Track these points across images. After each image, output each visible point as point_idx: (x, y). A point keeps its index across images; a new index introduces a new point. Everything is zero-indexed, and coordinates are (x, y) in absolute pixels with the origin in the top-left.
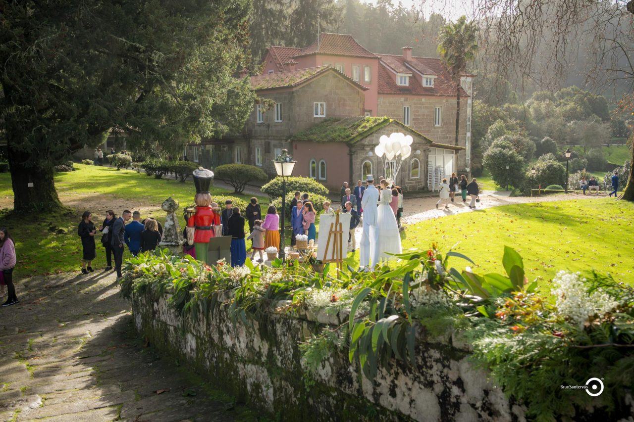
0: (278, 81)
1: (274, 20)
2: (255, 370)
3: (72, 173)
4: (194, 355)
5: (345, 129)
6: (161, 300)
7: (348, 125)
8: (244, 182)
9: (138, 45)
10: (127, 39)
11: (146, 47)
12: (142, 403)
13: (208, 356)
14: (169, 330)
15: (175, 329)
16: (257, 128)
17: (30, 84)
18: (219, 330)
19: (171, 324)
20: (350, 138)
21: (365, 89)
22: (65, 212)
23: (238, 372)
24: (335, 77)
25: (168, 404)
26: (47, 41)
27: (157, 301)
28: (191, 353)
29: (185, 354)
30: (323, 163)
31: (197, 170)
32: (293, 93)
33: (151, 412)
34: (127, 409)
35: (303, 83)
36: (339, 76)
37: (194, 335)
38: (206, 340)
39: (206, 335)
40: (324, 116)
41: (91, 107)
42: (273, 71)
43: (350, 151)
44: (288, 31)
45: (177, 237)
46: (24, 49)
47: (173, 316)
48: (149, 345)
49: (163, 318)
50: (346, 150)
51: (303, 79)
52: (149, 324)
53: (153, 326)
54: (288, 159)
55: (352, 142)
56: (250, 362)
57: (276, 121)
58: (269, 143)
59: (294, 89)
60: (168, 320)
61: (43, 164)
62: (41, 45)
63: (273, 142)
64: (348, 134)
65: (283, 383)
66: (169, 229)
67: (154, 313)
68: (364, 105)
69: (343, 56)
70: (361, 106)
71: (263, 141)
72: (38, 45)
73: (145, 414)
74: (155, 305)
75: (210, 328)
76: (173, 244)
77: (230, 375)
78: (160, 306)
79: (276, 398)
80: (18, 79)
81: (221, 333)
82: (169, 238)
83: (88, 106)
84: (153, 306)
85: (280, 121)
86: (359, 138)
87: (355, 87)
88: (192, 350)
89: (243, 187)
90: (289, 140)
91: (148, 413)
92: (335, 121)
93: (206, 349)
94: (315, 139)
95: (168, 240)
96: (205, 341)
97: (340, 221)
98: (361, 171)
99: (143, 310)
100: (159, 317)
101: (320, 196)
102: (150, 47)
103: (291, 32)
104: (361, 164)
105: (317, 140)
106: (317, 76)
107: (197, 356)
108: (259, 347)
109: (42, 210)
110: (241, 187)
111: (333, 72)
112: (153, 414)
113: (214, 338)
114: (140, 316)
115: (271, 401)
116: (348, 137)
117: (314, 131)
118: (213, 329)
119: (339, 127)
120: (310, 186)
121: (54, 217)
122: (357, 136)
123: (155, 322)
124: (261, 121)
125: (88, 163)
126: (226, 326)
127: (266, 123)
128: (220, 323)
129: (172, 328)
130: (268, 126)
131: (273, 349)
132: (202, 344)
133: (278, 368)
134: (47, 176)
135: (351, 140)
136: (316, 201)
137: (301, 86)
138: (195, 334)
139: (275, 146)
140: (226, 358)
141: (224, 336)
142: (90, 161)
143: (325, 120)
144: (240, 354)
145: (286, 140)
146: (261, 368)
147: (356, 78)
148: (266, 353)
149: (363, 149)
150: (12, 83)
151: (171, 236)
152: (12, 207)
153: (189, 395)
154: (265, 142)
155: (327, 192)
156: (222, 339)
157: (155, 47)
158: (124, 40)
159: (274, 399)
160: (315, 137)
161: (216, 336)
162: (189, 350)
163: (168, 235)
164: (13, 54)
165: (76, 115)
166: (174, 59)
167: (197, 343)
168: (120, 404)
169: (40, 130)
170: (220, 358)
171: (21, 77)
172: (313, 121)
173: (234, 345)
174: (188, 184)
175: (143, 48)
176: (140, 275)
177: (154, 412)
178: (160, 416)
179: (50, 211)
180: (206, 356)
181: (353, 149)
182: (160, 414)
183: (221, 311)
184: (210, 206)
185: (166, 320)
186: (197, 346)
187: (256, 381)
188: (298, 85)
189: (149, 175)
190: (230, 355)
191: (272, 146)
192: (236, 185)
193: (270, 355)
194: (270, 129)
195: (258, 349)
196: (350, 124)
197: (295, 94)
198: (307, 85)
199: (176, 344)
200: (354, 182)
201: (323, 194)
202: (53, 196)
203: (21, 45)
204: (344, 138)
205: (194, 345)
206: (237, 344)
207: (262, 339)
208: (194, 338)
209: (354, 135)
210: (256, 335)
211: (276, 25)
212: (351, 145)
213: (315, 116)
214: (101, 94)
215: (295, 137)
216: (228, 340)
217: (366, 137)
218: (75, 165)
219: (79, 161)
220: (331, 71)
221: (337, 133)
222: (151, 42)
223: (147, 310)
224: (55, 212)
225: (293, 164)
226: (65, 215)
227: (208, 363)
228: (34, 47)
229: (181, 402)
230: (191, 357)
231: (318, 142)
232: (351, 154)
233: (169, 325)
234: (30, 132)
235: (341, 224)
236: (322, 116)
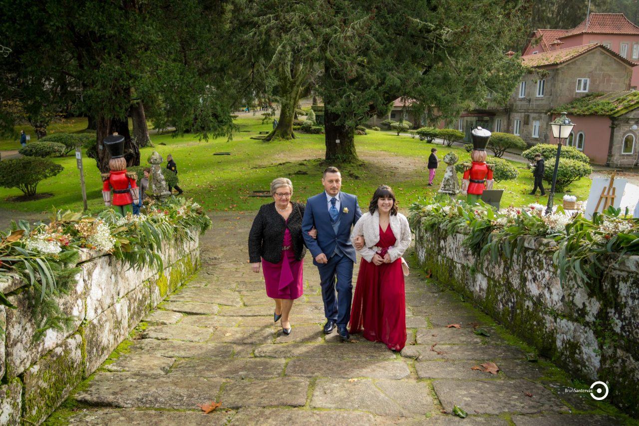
0: (543, 60)
1: (542, 7)
2: (572, 328)
3: (365, 136)
4: (484, 295)
5: (609, 103)
6: (450, 239)
7: (612, 99)
8: (503, 149)
9: (430, 24)
10: (421, 20)
11: (437, 25)
12: (435, 331)
13: (501, 300)
14: (455, 267)
15: (463, 267)
16: (519, 103)
17: (345, 59)
18: (521, 276)
19: (458, 261)
20: (613, 112)
21: (633, 65)
22: (360, 163)
23: (544, 324)
24: (602, 53)
25: (463, 339)
26: (360, 23)
27: (445, 239)
28: (480, 292)
29: (472, 292)
30: (581, 136)
31: (476, 130)
32: (557, 70)
33: (446, 344)
34: (422, 335)
35: (569, 60)
36: (607, 53)
37: (485, 276)
38: (502, 283)
39: (503, 279)
40: (586, 91)
41: (388, 78)
42: (537, 52)
43: (613, 124)
44: (555, 16)
45: (454, 187)
46: (343, 31)
47: (461, 254)
48: (431, 276)
49: (449, 255)
50: (609, 123)
51: (568, 57)
52: (433, 258)
53: (437, 261)
54: (567, 122)
55: (616, 116)
56: (564, 316)
57: (538, 96)
58: (528, 116)
59: (559, 67)
60: (456, 257)
61: (349, 123)
62: (356, 26)
63: (532, 115)
64: (612, 107)
65: (620, 352)
66: (448, 179)
67: (440, 249)
68: (630, 80)
69: (612, 34)
70: (627, 82)
71: (523, 114)
72: (353, 28)
73: (440, 344)
74: (442, 242)
75: (508, 272)
76: (451, 192)
77: (532, 325)
78: (447, 244)
79: (604, 367)
80: (336, 55)
81: (524, 280)
82: (447, 187)
83: (385, 78)
84: (439, 243)
85: (541, 96)
86: (624, 112)
87: (623, 63)
88: (481, 289)
89: (502, 153)
90: (549, 113)
91: (443, 344)
92: (597, 96)
93: (499, 292)
94: (576, 113)
95: (446, 189)
96: (500, 284)
97: (614, 186)
98: (622, 143)
99: (428, 245)
100: (445, 253)
101: (582, 163)
102: (439, 25)
103: (557, 17)
104: (623, 136)
105: (578, 113)
106: (584, 53)
107: (487, 297)
108: (584, 304)
109: (344, 161)
110: (500, 153)
111: (601, 49)
112: (449, 346)
113: (514, 283)
114: (425, 250)
115: (595, 367)
116: (612, 110)
117: (574, 105)
118: (513, 274)
119: (604, 101)
120: (572, 154)
121: (352, 166)
122: (622, 110)
123: (439, 258)
124: (523, 97)
125: (376, 130)
126: (532, 273)
127: (528, 98)
128: (524, 267)
129: (459, 266)
130: (529, 101)
131: (609, 310)
132: (495, 286)
133: (614, 333)
134: (349, 136)
135: (615, 113)
136: (579, 167)
137: (566, 64)
138: (487, 274)
139: (534, 119)
140: (528, 306)
141: (527, 283)
142: (378, 128)
143: (587, 95)
144: (549, 305)
145: (546, 113)
146: (583, 327)
147: (624, 55)
148: (595, 313)
149: (627, 122)
150: (332, 58)
151: (449, 185)
152: (324, 158)
153: (482, 334)
154: (525, 115)
155: (588, 160)
156: (525, 286)
157: (444, 24)
158: (419, 21)
159: (601, 367)
160: (576, 110)
161: (516, 282)
162: (477, 289)
163: (446, 185)
164: (334, 35)
165: (376, 84)
166: (461, 32)
167: (489, 284)
168: (414, 328)
169: (348, 97)
170: (519, 305)
171: (338, 54)
172: (574, 96)
173: (541, 295)
174: (453, 148)
175: (433, 26)
176: (428, 214)
177: (449, 344)
178: (456, 351)
179: (350, 162)
180: (499, 298)
181: (616, 122)
182: (456, 348)
183: (527, 257)
184: (485, 162)
185: (453, 257)
186: (489, 288)
187: (572, 340)
188: (564, 62)
189: (422, 140)
190: (534, 304)
191: (531, 119)
192: (496, 151)
193: (602, 315)
194: (531, 103)
195: (581, 306)
196: (614, 98)
197: (560, 72)
198: (572, 63)
199: (462, 280)
200: (613, 153)
201: (585, 161)
202: (352, 150)
203: (340, 28)
204: (608, 112)
205: (484, 285)
206: (547, 295)
207: (590, 295)
208: (486, 279)
209: (619, 109)
210: (580, 289)
211: (543, 11)
212: (615, 118)
213: (577, 91)
214: (396, 68)
215: (555, 110)
216: (533, 289)
217: (632, 110)
218: (367, 130)
219: (370, 127)
220: (599, 48)
221: (600, 107)
222: (441, 21)
223: (432, 246)
224: (353, 163)
225: (572, 127)
226: (360, 165)
227: (501, 306)
228: (350, 29)
229: (475, 340)
230: (479, 296)
231: (579, 115)
232: (613, 128)
233: (456, 262)
234: (341, 97)
235: (614, 189)
236: (584, 91)
